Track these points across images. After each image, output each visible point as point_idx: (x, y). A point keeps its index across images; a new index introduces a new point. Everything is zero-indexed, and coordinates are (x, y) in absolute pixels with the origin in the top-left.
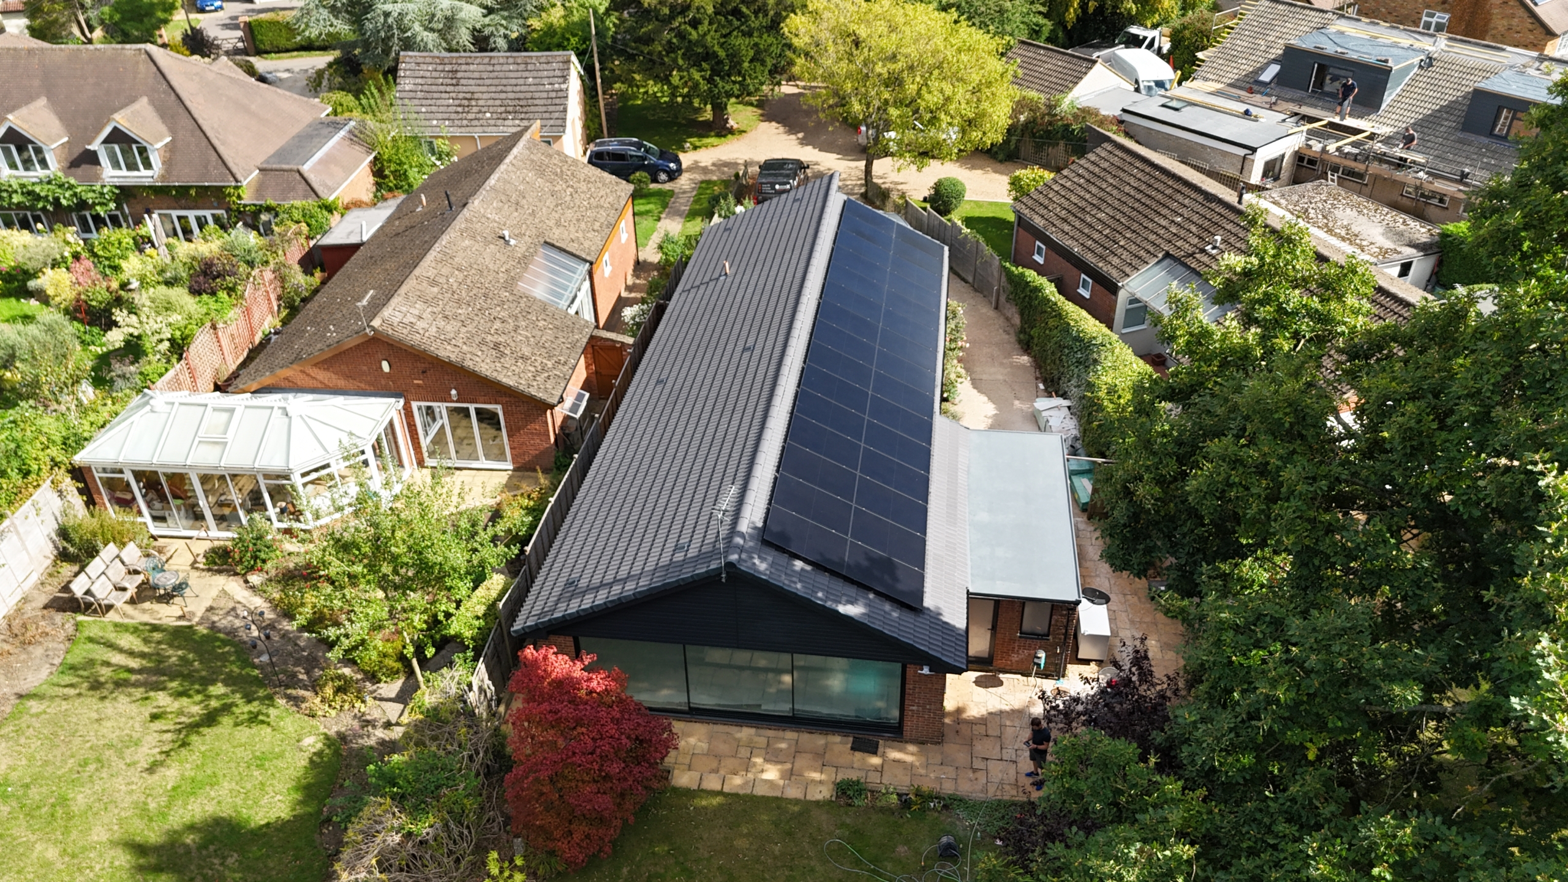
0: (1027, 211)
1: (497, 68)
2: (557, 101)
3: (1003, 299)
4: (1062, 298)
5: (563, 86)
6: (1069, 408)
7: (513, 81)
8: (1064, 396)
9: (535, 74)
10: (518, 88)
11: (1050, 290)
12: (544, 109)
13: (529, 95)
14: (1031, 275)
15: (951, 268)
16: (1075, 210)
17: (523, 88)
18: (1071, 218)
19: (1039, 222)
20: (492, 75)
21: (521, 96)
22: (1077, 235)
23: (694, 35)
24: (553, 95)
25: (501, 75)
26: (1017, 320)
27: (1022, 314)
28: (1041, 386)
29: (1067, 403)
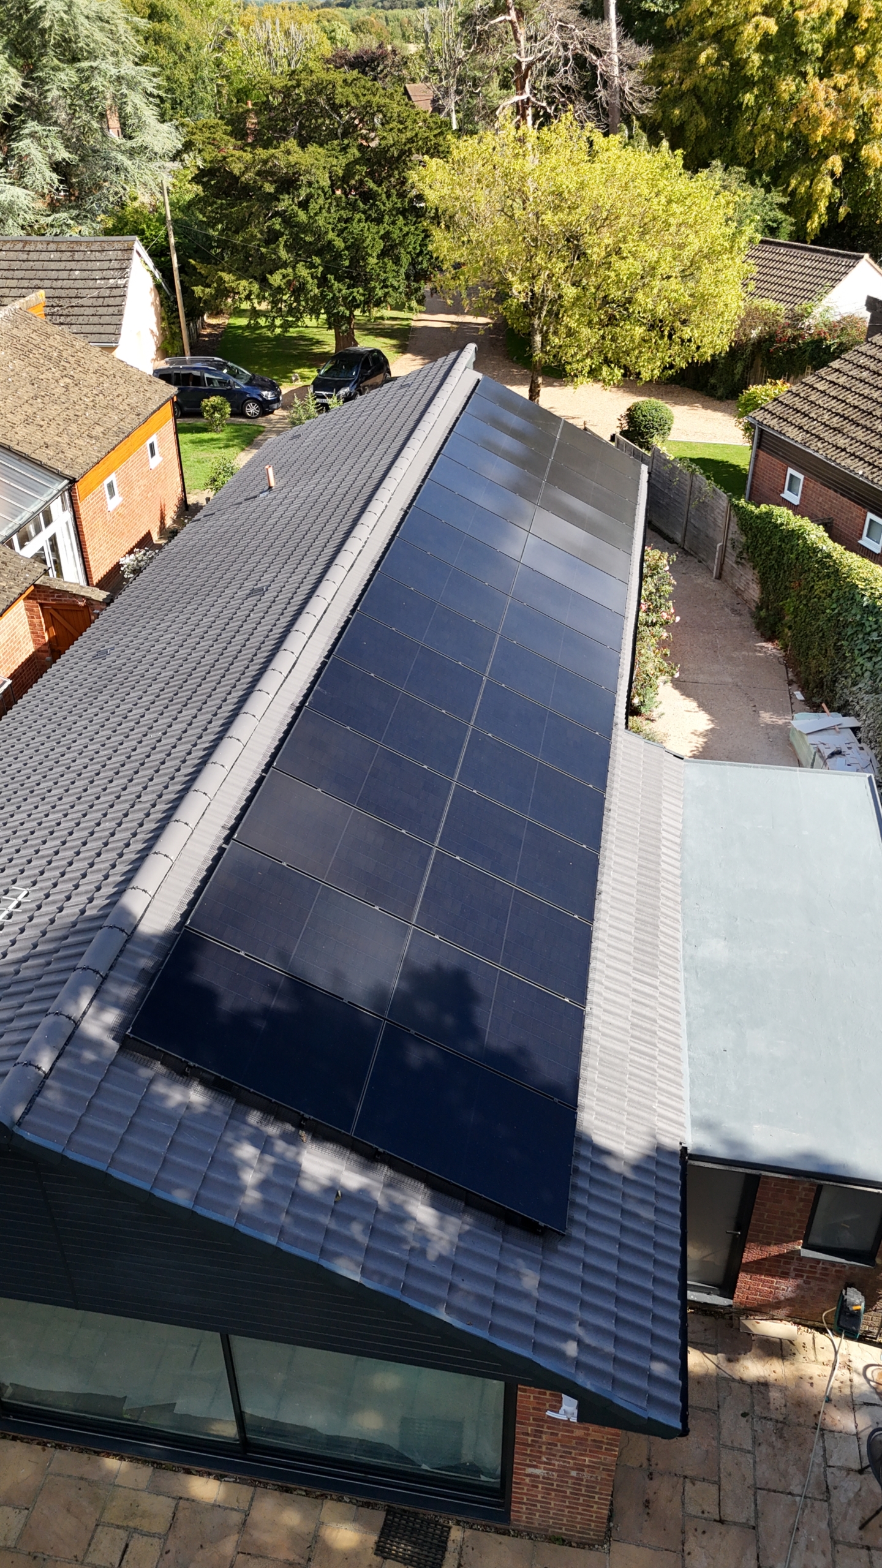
0: (774, 423)
1: (34, 256)
2: (111, 301)
3: (730, 561)
4: (840, 548)
5: (121, 282)
6: (855, 730)
7: (54, 274)
8: (844, 709)
9: (84, 265)
10: (59, 284)
11: (816, 534)
12: (91, 311)
13: (73, 293)
14: (783, 515)
15: (649, 524)
16: (855, 415)
17: (66, 284)
18: (849, 428)
19: (793, 434)
20: (25, 265)
21: (63, 293)
22: (860, 451)
23: (302, 216)
24: (107, 293)
25: (38, 265)
26: (754, 592)
27: (763, 582)
28: (799, 696)
29: (851, 721)
